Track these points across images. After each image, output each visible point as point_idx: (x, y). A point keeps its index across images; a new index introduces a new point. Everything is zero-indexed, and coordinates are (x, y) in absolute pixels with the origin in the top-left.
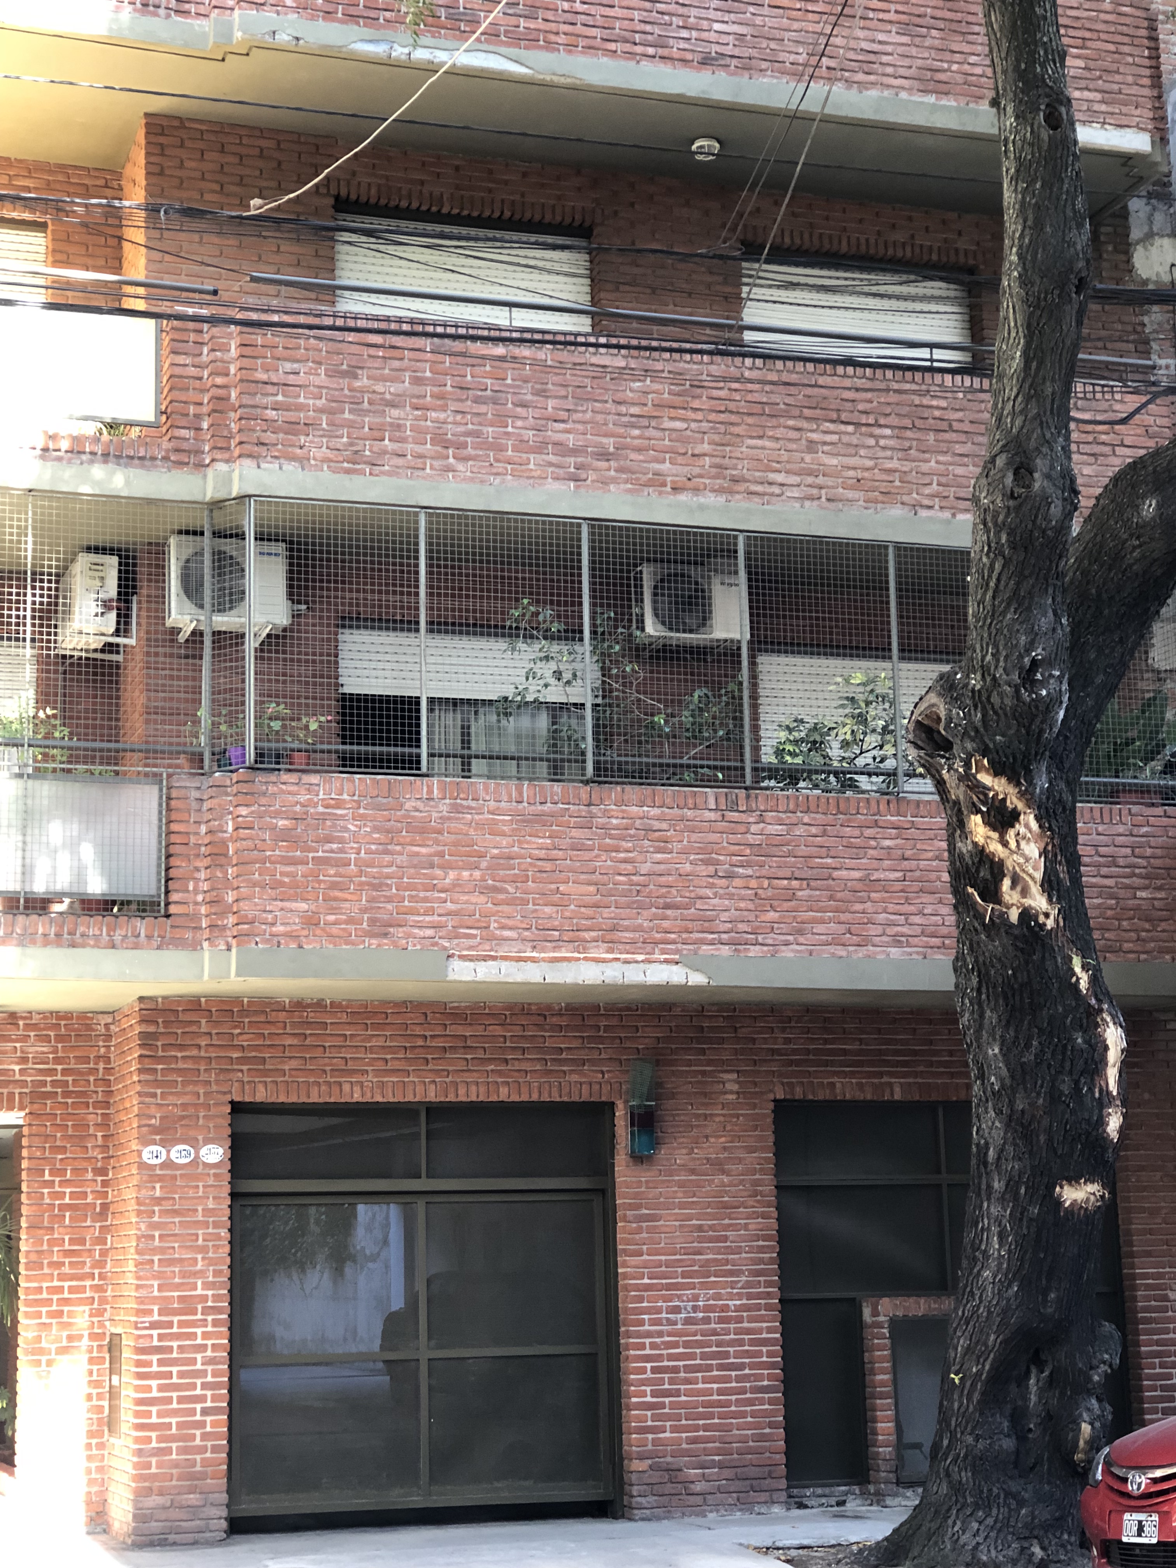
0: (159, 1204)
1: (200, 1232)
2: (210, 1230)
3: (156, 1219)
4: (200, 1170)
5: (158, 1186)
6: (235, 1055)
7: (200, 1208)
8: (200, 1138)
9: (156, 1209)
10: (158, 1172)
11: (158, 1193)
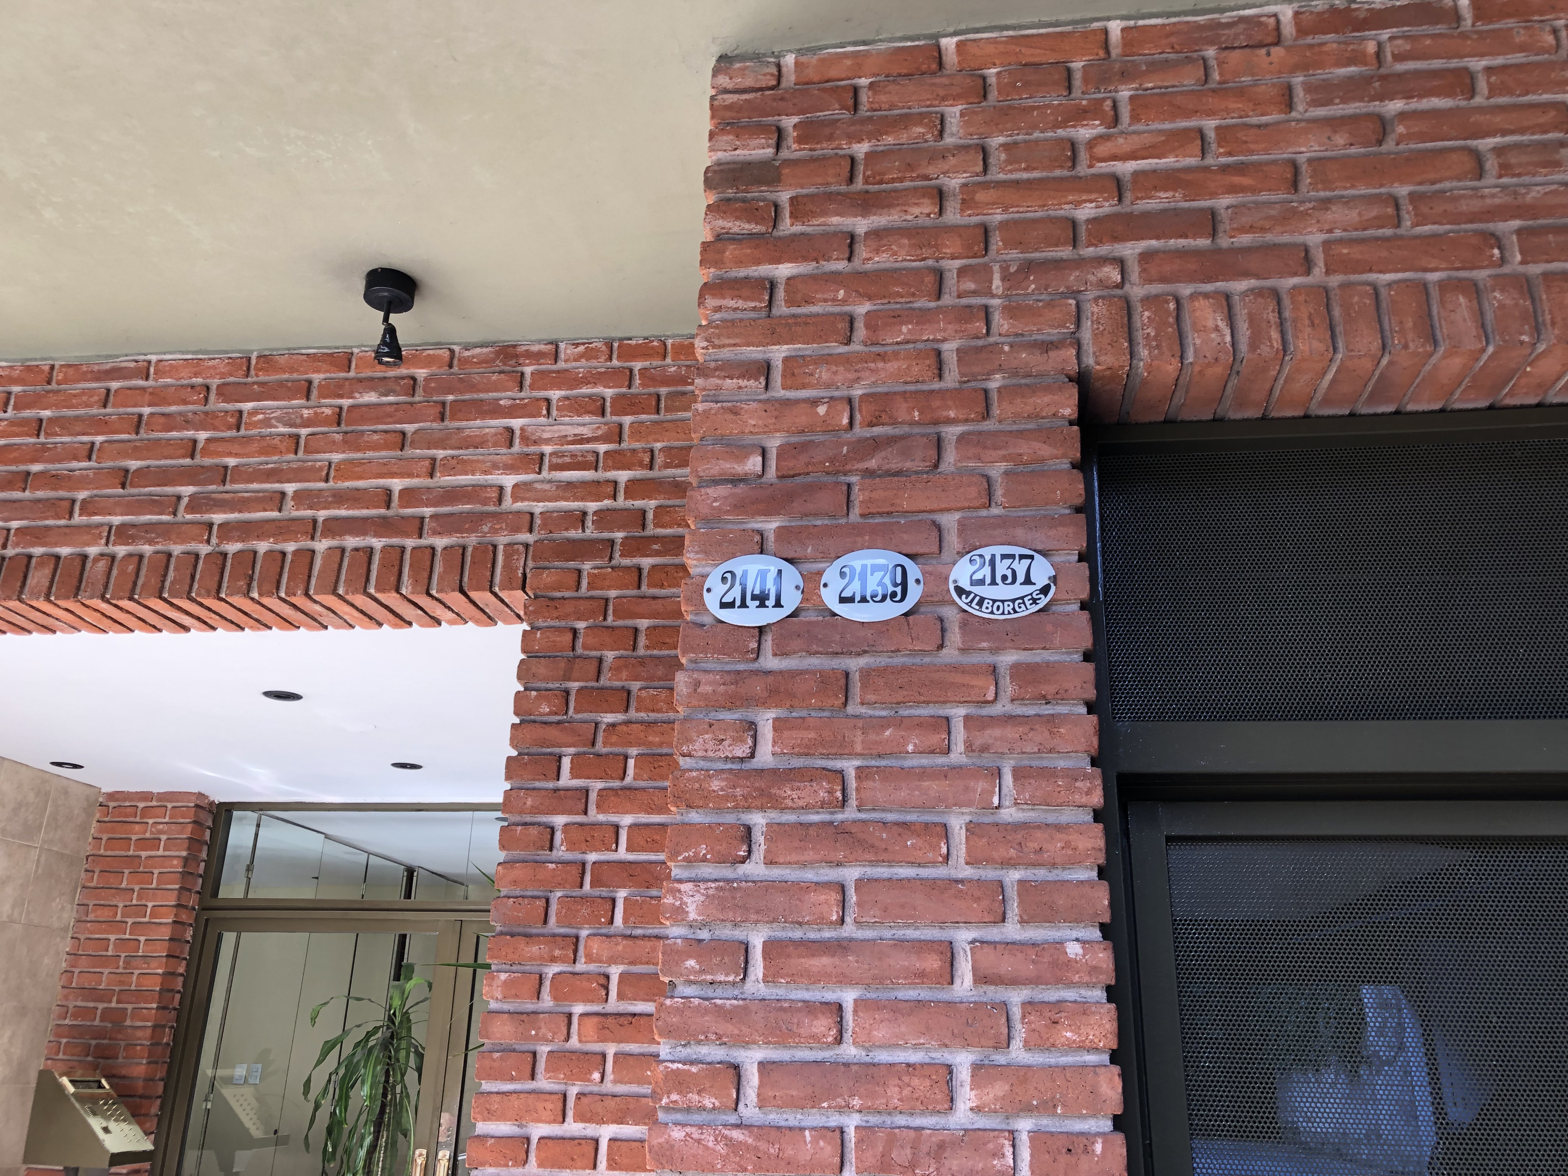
0: (772, 802)
1: (963, 936)
2: (1012, 930)
3: (755, 868)
4: (950, 654)
5: (766, 719)
6: (1085, 212)
7: (957, 823)
8: (950, 521)
9: (758, 820)
10: (770, 661)
11: (766, 756)
